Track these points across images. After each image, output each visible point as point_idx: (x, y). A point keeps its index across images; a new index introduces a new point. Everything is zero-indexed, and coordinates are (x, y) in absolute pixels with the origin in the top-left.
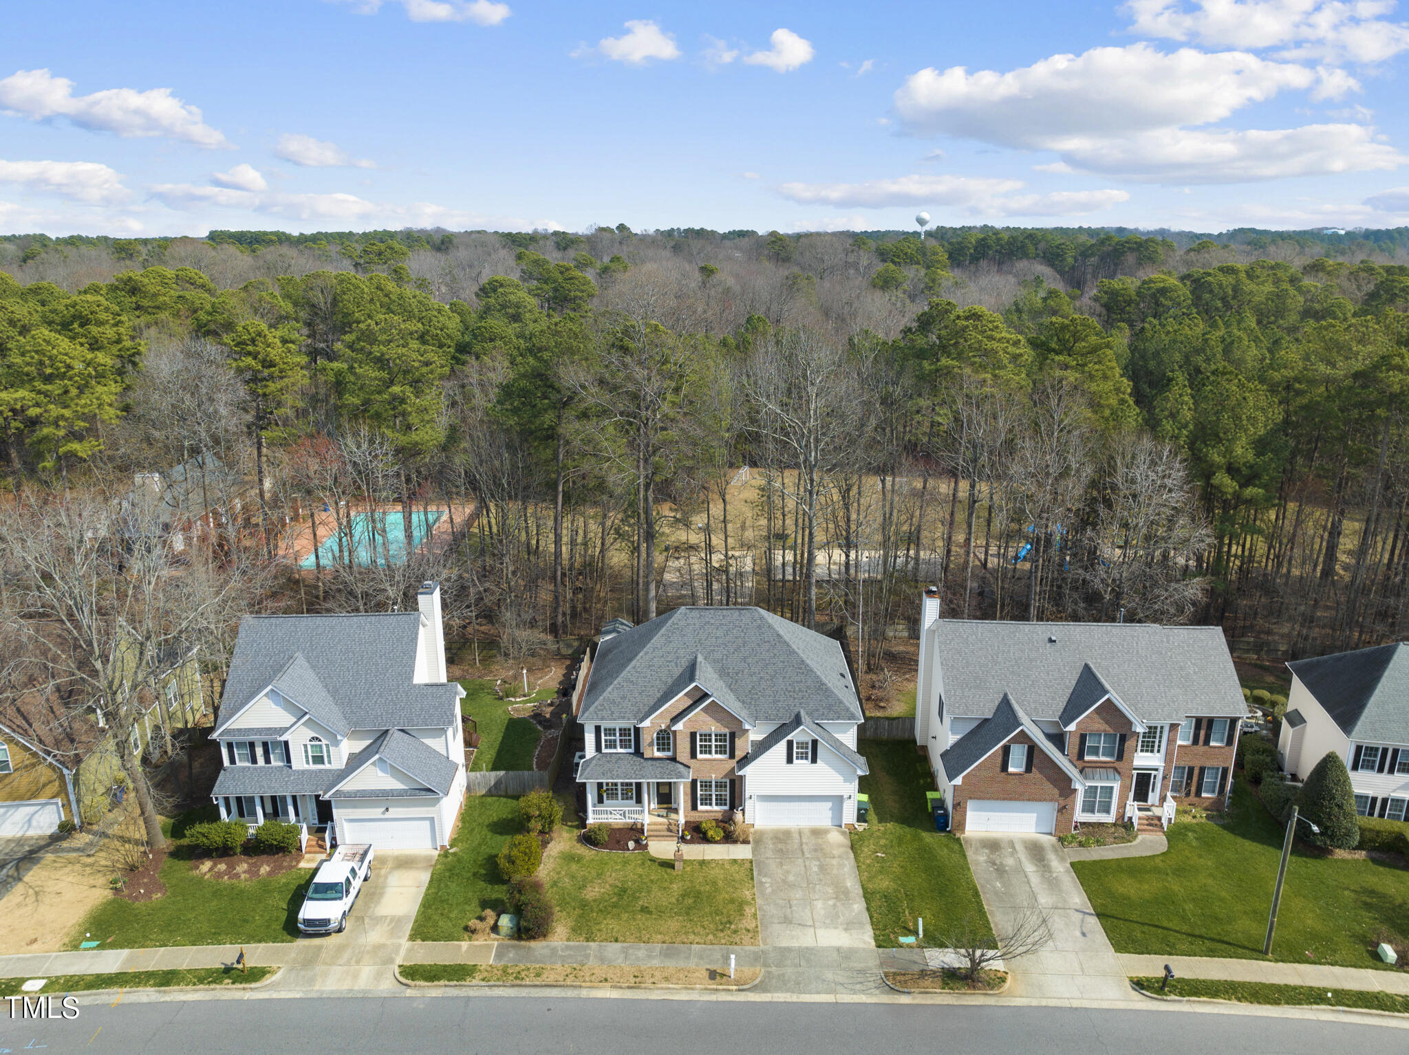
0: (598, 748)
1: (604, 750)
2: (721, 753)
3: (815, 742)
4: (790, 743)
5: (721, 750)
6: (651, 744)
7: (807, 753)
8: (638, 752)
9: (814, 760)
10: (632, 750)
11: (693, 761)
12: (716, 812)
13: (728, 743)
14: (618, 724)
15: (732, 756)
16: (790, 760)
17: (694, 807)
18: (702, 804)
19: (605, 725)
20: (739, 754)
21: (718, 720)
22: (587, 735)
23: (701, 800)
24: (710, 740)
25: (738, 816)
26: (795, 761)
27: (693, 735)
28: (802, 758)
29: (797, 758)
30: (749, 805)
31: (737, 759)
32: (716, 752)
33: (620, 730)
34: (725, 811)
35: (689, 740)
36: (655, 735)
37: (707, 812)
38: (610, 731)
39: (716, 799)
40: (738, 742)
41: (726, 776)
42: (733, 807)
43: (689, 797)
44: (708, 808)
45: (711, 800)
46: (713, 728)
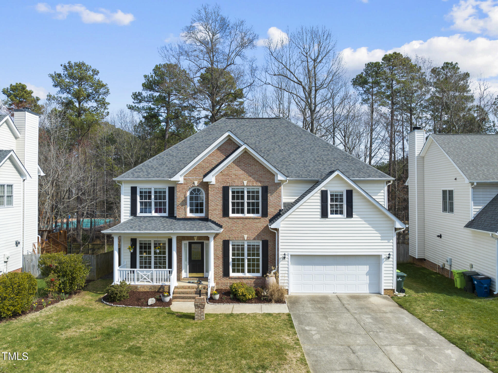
0: (133, 212)
1: (139, 214)
2: (253, 213)
3: (350, 193)
4: (324, 194)
5: (253, 209)
6: (184, 203)
7: (341, 206)
8: (172, 215)
9: (350, 215)
10: (166, 214)
11: (226, 219)
12: (248, 278)
13: (260, 201)
14: (153, 187)
15: (265, 214)
16: (324, 215)
17: (226, 274)
18: (234, 271)
19: (140, 187)
20: (272, 211)
21: (251, 174)
22: (123, 197)
23: (234, 265)
24: (243, 198)
25: (271, 279)
26: (330, 216)
27: (225, 190)
28: (336, 212)
29: (332, 213)
30: (282, 265)
31: (269, 217)
32: (249, 212)
33: (156, 192)
34: (257, 278)
35: (221, 195)
36: (188, 194)
37: (239, 278)
38: (146, 195)
39: (249, 265)
40: (271, 199)
41: (258, 237)
42: (266, 271)
43: (220, 262)
44: (240, 275)
45: (243, 265)
46: (245, 183)
